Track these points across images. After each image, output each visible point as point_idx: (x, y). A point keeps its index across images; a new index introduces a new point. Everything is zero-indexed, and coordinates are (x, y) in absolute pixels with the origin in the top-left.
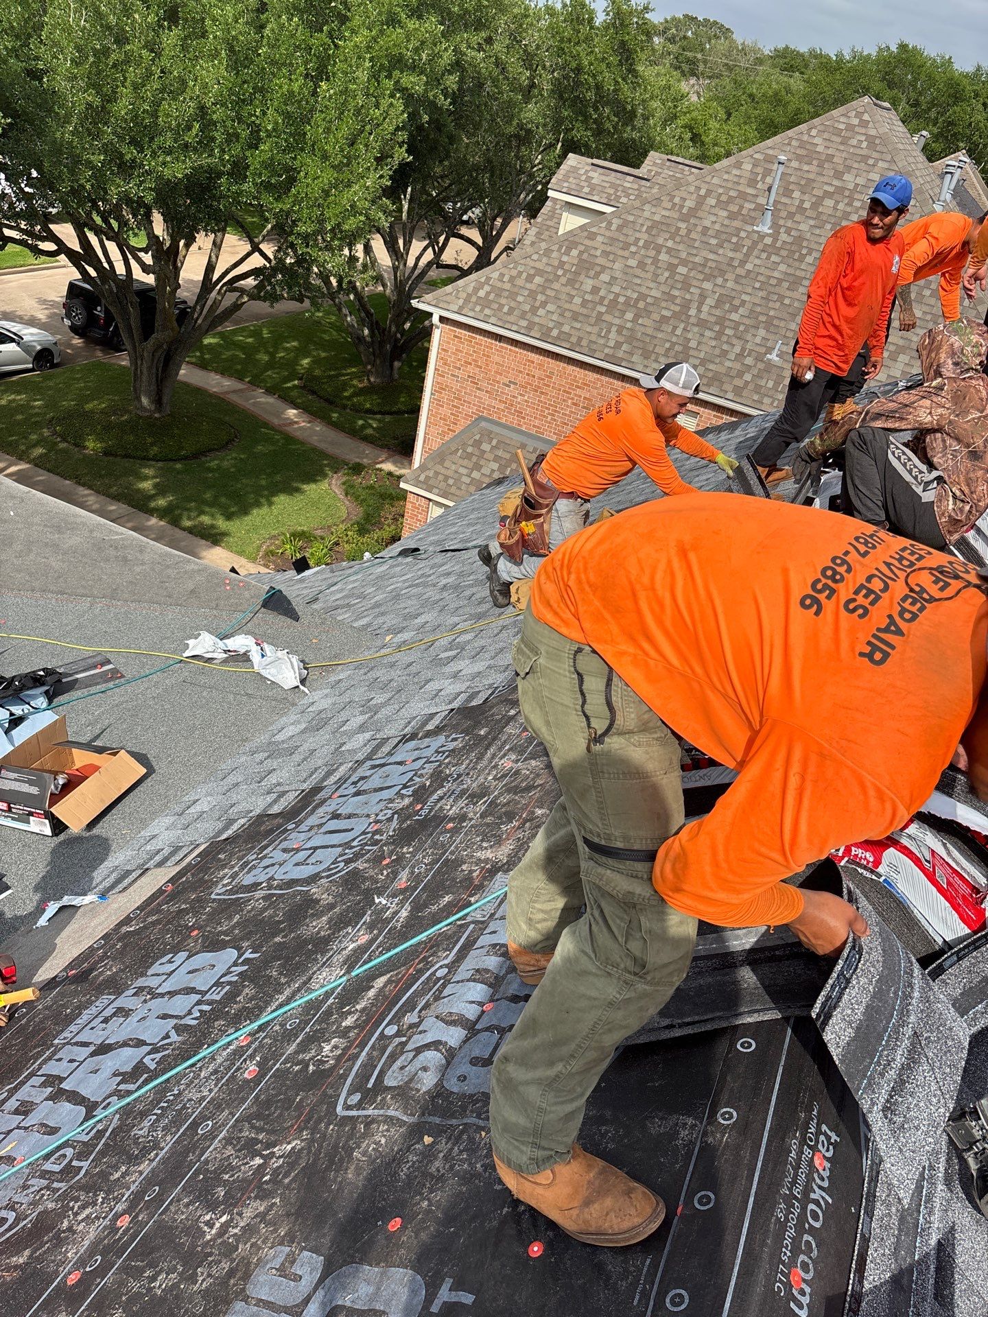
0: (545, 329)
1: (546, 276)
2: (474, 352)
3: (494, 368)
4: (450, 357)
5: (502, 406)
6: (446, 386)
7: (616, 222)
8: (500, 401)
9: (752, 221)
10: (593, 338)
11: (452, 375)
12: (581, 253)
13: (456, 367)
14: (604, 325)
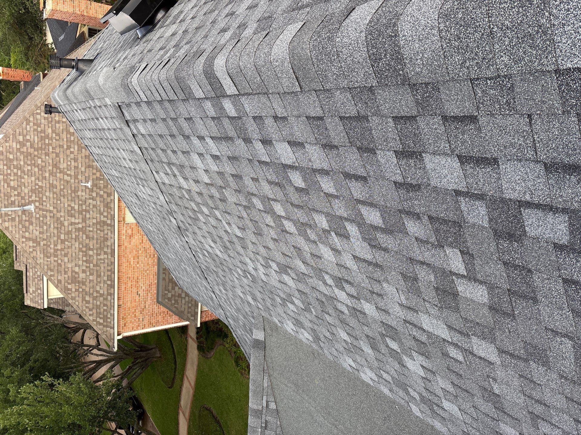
0: (109, 287)
1: (84, 296)
2: (129, 315)
3: (134, 304)
4: (135, 325)
5: (149, 294)
6: (149, 322)
7: (50, 273)
8: (147, 296)
9: (30, 213)
10: (106, 265)
11: (143, 321)
12: (69, 284)
13: (139, 321)
14: (99, 262)
